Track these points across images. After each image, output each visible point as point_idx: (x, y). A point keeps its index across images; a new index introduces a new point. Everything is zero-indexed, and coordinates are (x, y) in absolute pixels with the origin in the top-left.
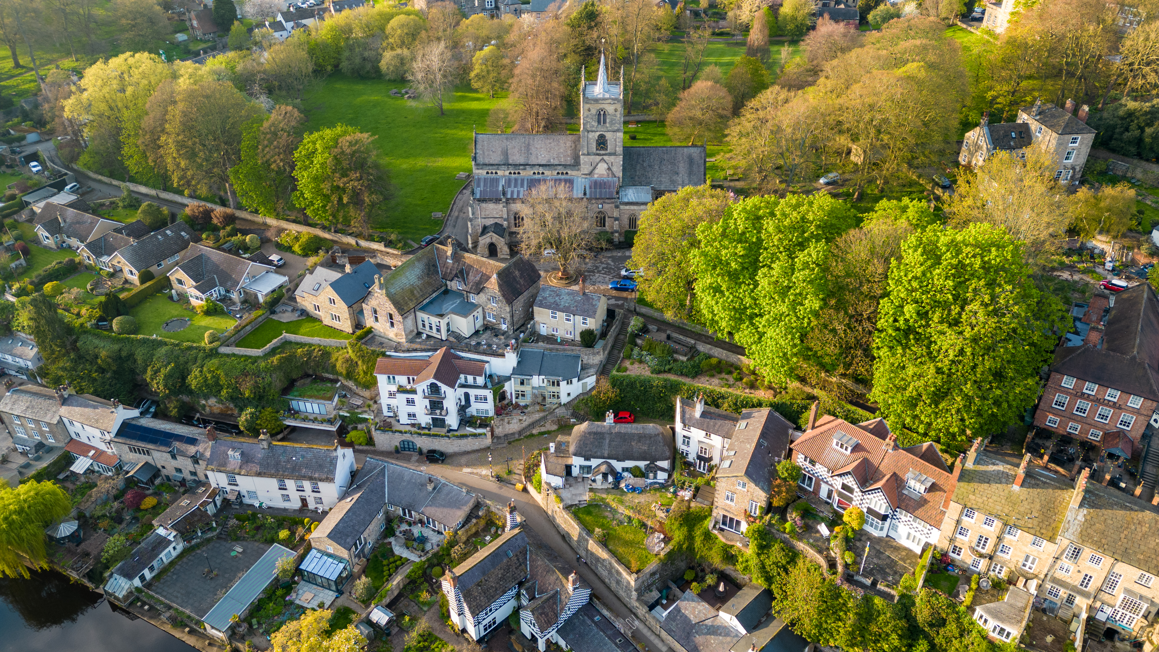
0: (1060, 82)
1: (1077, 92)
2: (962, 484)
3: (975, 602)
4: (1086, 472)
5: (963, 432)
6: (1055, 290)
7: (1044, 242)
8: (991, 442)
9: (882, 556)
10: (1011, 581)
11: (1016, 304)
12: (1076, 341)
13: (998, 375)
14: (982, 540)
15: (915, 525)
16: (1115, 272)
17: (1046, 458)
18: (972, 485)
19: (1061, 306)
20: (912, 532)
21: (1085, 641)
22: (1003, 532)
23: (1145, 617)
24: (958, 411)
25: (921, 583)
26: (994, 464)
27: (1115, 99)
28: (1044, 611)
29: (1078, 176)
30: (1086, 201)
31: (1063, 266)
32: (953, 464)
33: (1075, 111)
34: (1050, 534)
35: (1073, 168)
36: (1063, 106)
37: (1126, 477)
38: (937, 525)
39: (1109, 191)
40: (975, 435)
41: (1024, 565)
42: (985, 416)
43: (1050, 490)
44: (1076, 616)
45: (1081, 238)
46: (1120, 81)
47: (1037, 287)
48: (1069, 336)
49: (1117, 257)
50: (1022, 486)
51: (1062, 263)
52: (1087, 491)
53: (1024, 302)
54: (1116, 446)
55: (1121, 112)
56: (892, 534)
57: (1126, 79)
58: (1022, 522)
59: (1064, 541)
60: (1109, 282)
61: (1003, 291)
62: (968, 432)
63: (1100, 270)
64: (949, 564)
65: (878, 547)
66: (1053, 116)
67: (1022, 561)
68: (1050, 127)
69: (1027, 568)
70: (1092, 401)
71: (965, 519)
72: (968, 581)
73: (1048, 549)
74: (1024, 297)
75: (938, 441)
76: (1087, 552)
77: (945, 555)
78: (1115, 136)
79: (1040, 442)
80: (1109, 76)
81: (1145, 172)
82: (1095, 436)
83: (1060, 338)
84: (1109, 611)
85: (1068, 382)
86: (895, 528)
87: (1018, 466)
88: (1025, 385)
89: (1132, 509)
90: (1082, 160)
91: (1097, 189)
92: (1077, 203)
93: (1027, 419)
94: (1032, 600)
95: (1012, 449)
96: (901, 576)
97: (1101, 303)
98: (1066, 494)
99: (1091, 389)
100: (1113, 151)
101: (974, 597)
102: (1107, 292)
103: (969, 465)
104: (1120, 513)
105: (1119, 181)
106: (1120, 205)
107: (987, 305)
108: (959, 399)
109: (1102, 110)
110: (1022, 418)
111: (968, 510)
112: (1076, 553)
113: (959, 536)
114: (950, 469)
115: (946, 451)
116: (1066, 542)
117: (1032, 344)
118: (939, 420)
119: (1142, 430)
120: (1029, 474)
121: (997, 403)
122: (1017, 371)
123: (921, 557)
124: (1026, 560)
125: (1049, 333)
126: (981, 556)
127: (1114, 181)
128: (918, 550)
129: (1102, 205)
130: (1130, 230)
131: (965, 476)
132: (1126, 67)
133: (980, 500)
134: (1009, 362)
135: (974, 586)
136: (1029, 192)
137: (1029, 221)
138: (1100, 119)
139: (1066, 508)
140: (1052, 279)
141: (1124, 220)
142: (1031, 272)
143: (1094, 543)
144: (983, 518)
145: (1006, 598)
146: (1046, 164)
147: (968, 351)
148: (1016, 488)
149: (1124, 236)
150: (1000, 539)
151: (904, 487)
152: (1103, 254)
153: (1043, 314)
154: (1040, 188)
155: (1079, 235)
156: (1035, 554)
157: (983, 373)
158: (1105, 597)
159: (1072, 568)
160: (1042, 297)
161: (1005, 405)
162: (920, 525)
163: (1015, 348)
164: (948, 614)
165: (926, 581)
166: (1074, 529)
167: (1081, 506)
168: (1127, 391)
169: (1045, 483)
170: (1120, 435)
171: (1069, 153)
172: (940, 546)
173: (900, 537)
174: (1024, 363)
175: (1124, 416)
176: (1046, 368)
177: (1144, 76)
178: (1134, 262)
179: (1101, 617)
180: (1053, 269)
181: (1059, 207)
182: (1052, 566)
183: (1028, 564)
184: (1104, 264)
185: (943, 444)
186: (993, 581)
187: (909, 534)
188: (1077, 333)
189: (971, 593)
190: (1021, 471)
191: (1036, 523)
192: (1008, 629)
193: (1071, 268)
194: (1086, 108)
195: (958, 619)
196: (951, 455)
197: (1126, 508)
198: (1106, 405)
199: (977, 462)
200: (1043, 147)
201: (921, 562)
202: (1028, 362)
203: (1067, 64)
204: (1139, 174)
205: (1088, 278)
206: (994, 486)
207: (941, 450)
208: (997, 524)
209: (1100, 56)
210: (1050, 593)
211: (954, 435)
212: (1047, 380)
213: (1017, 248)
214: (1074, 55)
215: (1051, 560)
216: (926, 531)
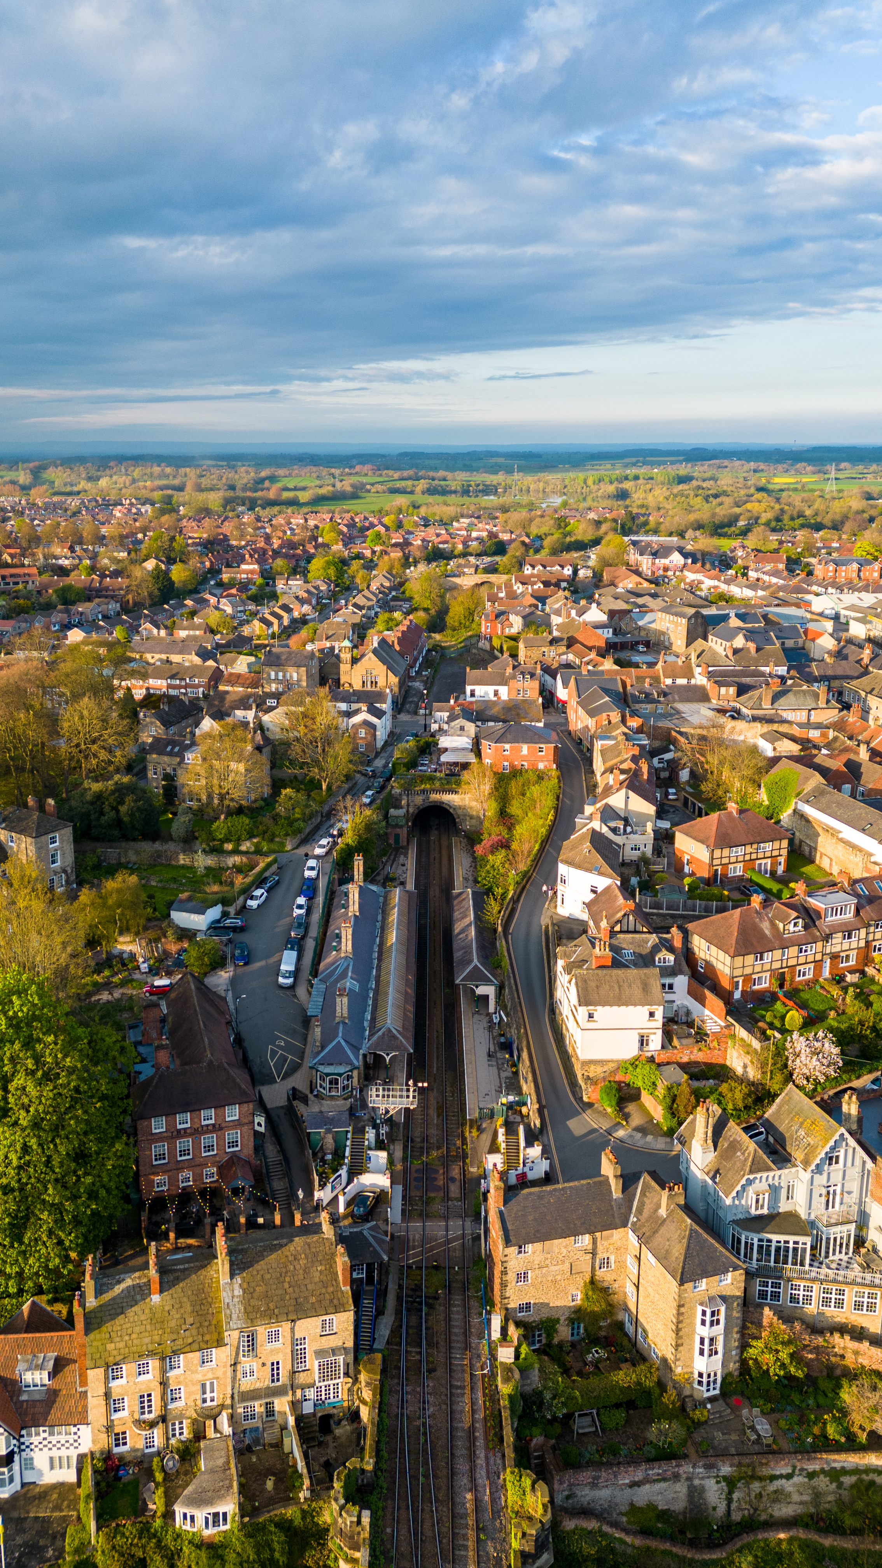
0: (12, 780)
1: (34, 786)
2: (92, 1336)
3: (170, 1502)
4: (220, 1229)
5: (66, 1259)
6: (101, 1018)
7: (67, 966)
8: (105, 1253)
9: (27, 1525)
10: (199, 1435)
11: (65, 1056)
12: (146, 1071)
13: (80, 1157)
14: (144, 1400)
15: (54, 1439)
16: (154, 971)
17: (172, 1235)
18: (104, 1329)
19: (116, 1036)
20: (55, 1453)
21: (306, 1456)
22: (163, 1371)
23: (347, 1374)
24: (51, 1233)
25: (93, 1526)
26: (119, 1282)
27: (77, 785)
28: (249, 1449)
29: (73, 877)
30: (93, 904)
31: (99, 987)
32: (70, 1312)
33: (41, 807)
34: (215, 1337)
35: (65, 871)
36: (25, 805)
37: (260, 1209)
38: (82, 1419)
39: (111, 885)
40: (83, 1257)
41: (204, 1401)
42: (85, 1221)
43: (194, 1276)
44: (284, 1428)
45: (104, 948)
46: (73, 764)
47: (82, 1024)
48: (139, 1067)
49: (148, 955)
50: (161, 1292)
51: (95, 984)
52: (231, 1252)
53: (74, 1049)
54: (235, 1177)
55: (88, 798)
56: (29, 1477)
57: (78, 761)
58: (179, 1342)
59: (232, 1336)
60: (152, 986)
61: (46, 1046)
62: (73, 1255)
63: (137, 976)
64: (118, 1468)
65: (15, 1514)
66: (20, 819)
67: (199, 1397)
68: (20, 832)
69: (209, 1403)
70: (191, 1135)
71: (113, 1384)
72: (149, 1474)
73: (220, 1356)
74: (71, 1043)
75: (40, 1291)
76: (262, 1332)
77: (108, 1456)
78: (93, 823)
79: (158, 1218)
80: (61, 762)
81: (137, 853)
82: (210, 1175)
83: (129, 1075)
84: (311, 1394)
85: (158, 1126)
86: (29, 1464)
87: (146, 1266)
88: (115, 1154)
89: (281, 1246)
90: (70, 859)
91: (99, 887)
92: (83, 909)
93: (134, 1196)
94: (231, 1443)
95: (132, 1248)
96: (63, 1535)
97: (153, 1014)
98: (211, 1272)
99: (183, 1121)
100: (97, 839)
101: (166, 1493)
102: (154, 998)
103: (91, 1302)
104: (273, 1258)
105: (116, 871)
106: (128, 897)
107: (33, 1073)
108: (44, 1216)
109: (68, 799)
110: (126, 1199)
111: (112, 1369)
112: (252, 1341)
113: (115, 1416)
114: (69, 1323)
115: (55, 1300)
116: (235, 1334)
117: (103, 1098)
118: (31, 1261)
119: (251, 1144)
120: (163, 1270)
121: (92, 1195)
122: (100, 1141)
123: (79, 1484)
124: (204, 1393)
125: (115, 1074)
126: (152, 1425)
127: (111, 872)
128: (70, 1476)
129: (110, 902)
130: (149, 920)
131: (93, 1322)
132: (74, 750)
133: (122, 1345)
134: (86, 1133)
135: (159, 1477)
136: (27, 914)
137: (42, 949)
138: (71, 809)
139: (218, 1289)
140: (92, 1007)
141: (139, 911)
142: (67, 1008)
143: (264, 1315)
144: (133, 1367)
145: (202, 1465)
146: (34, 875)
147: (33, 1142)
148: (156, 1298)
149: (146, 928)
150: (164, 1384)
151: (20, 1392)
152: (133, 956)
153: (100, 1055)
154: (38, 906)
155: (100, 944)
156: (210, 1375)
157: (61, 1166)
158: (302, 1378)
159: (255, 1365)
160: (91, 1034)
161: (103, 1193)
162: (61, 1436)
163: (85, 1112)
164: (144, 1547)
165: (99, 1517)
166: (237, 1310)
167: (232, 1275)
168: (219, 1106)
169: (185, 1270)
170: (234, 1159)
171: (53, 856)
172: (96, 1448)
173: (40, 1473)
174: (103, 1125)
175: (230, 1135)
176: (128, 1119)
177: (95, 756)
178: (166, 954)
179: (308, 1408)
180: (89, 995)
181: (67, 921)
182: (234, 1379)
183: (208, 1396)
184: (138, 968)
185: (49, 1292)
186: (178, 1449)
187: (51, 1459)
188: (144, 1061)
189: (161, 1491)
190: (153, 1272)
191: (194, 1332)
192: (221, 1509)
193: (107, 985)
194: (51, 802)
195: (159, 1545)
196: (62, 1301)
197: (274, 1248)
198: (207, 1132)
199: (99, 1292)
200: (24, 859)
201: (82, 1492)
202: (107, 1122)
203: (12, 758)
204: (133, 857)
205: (129, 991)
206: (131, 1312)
207: (50, 1302)
208: (153, 1364)
209: (43, 744)
210: (246, 1418)
211: (56, 1272)
212: (136, 1134)
213: (40, 986)
214: (15, 748)
215: (229, 1370)
216: (71, 1438)
